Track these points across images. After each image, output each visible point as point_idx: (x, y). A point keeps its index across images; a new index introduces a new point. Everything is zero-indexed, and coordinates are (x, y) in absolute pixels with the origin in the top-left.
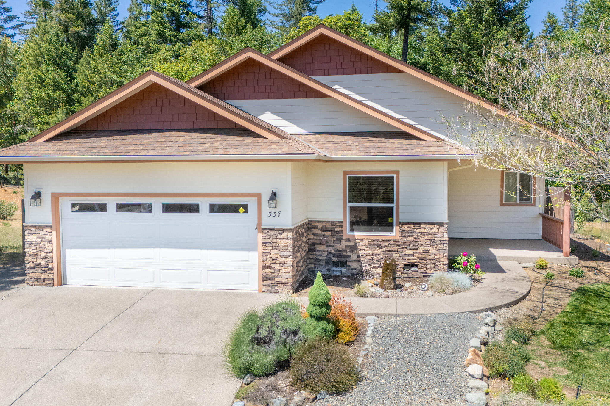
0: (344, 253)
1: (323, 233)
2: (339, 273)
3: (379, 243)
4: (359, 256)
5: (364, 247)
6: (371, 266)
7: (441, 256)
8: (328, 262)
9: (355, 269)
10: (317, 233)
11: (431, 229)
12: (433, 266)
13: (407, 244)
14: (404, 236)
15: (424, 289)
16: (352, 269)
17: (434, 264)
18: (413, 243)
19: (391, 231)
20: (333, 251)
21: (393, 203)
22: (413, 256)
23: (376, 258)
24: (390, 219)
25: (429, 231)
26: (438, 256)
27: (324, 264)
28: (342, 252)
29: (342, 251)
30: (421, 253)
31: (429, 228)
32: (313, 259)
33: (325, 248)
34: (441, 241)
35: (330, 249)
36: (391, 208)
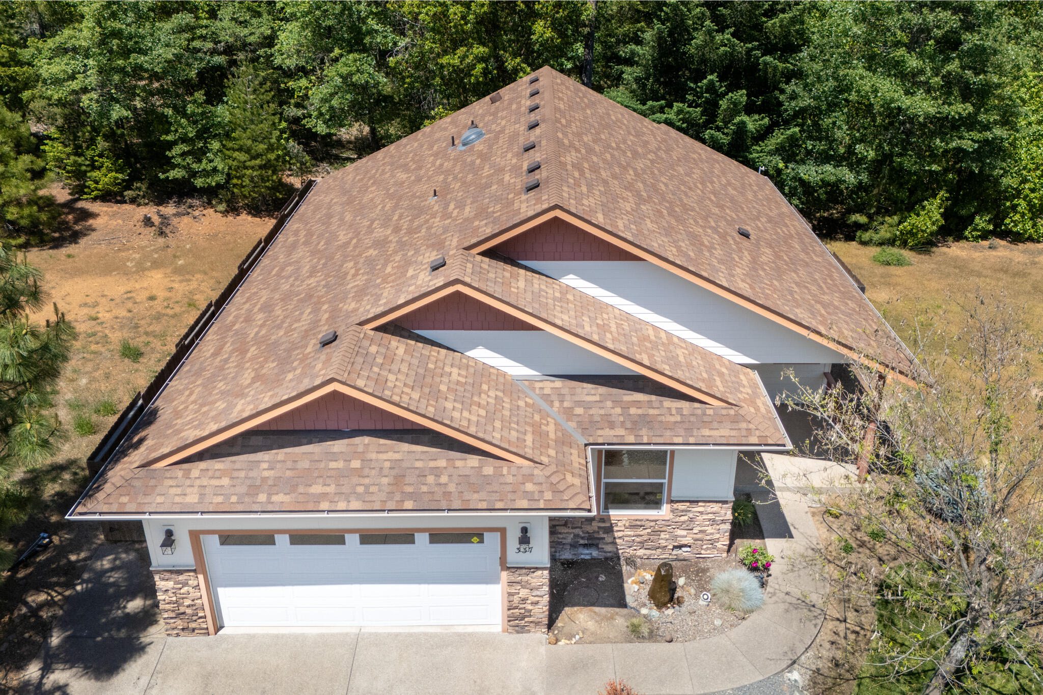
0: (596, 535)
2: (588, 557)
3: (643, 523)
4: (615, 538)
5: (622, 529)
6: (631, 548)
7: (721, 536)
8: (574, 546)
9: (609, 552)
11: (712, 507)
12: (711, 546)
13: (680, 523)
14: (677, 515)
15: (706, 600)
16: (605, 552)
17: (712, 544)
18: (688, 523)
19: (659, 509)
20: (581, 533)
21: (664, 479)
22: (686, 536)
23: (638, 539)
24: (658, 495)
25: (709, 510)
26: (718, 536)
27: (568, 547)
28: (593, 534)
29: (593, 532)
30: (696, 533)
31: (709, 506)
33: (570, 530)
34: (723, 520)
35: (577, 531)
36: (662, 484)
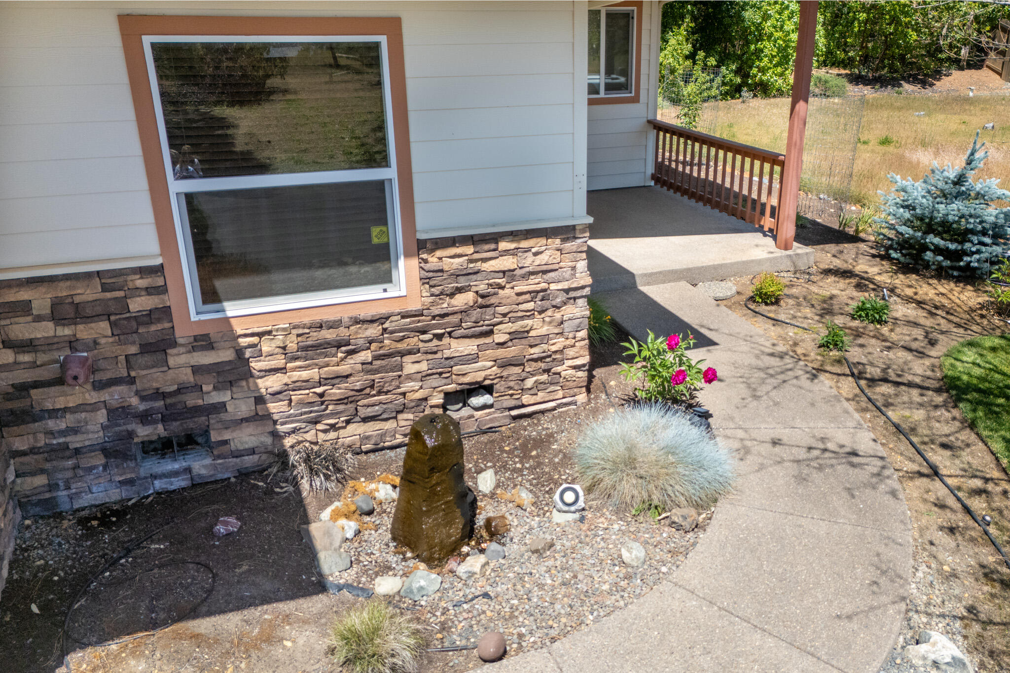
0: (192, 400)
1: (67, 331)
2: (178, 483)
3: (343, 333)
4: (260, 400)
5: (279, 361)
6: (320, 427)
7: (568, 342)
8: (116, 452)
9: (252, 451)
10: (27, 336)
11: (536, 254)
12: (544, 377)
13: (454, 319)
14: (441, 293)
16: (238, 454)
17: (547, 371)
18: (476, 314)
19: (386, 278)
20: (134, 401)
21: (384, 162)
22: (475, 358)
23: (336, 392)
24: (375, 231)
25: (529, 262)
26: (559, 343)
27: (99, 460)
28: (180, 398)
29: (179, 391)
30: (502, 345)
31: (527, 250)
32: (33, 451)
33: (92, 397)
34: (567, 291)
35: (115, 395)
36: (380, 186)
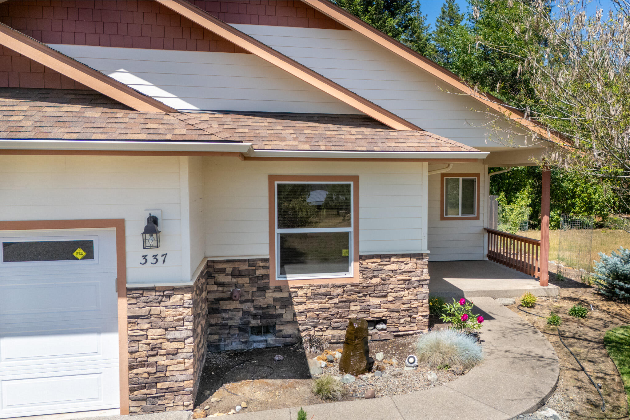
0: (272, 311)
1: (235, 280)
2: (262, 346)
3: (328, 290)
4: (295, 315)
5: (304, 299)
6: (316, 329)
7: (420, 304)
8: (243, 329)
9: (290, 336)
10: (223, 281)
11: (406, 264)
12: (409, 319)
13: (372, 289)
14: (367, 277)
15: (412, 365)
16: (285, 336)
17: (410, 316)
18: (380, 287)
19: (346, 270)
20: (252, 309)
21: (349, 225)
22: (379, 307)
23: (324, 315)
24: (344, 251)
25: (403, 267)
26: (415, 304)
27: (237, 332)
28: (269, 310)
29: (267, 307)
30: (391, 302)
31: (402, 262)
32: (216, 325)
33: (239, 306)
34: (419, 281)
35: (247, 306)
36: (347, 234)
